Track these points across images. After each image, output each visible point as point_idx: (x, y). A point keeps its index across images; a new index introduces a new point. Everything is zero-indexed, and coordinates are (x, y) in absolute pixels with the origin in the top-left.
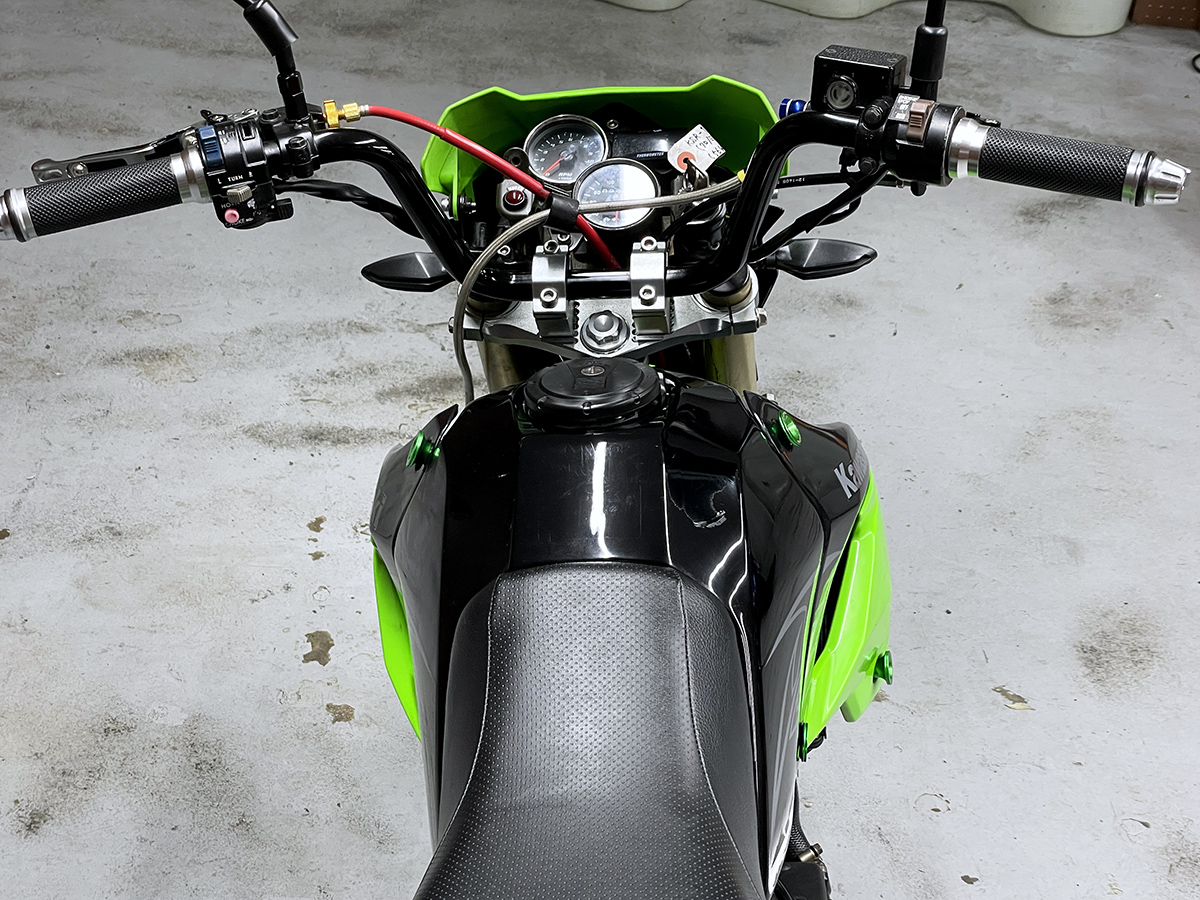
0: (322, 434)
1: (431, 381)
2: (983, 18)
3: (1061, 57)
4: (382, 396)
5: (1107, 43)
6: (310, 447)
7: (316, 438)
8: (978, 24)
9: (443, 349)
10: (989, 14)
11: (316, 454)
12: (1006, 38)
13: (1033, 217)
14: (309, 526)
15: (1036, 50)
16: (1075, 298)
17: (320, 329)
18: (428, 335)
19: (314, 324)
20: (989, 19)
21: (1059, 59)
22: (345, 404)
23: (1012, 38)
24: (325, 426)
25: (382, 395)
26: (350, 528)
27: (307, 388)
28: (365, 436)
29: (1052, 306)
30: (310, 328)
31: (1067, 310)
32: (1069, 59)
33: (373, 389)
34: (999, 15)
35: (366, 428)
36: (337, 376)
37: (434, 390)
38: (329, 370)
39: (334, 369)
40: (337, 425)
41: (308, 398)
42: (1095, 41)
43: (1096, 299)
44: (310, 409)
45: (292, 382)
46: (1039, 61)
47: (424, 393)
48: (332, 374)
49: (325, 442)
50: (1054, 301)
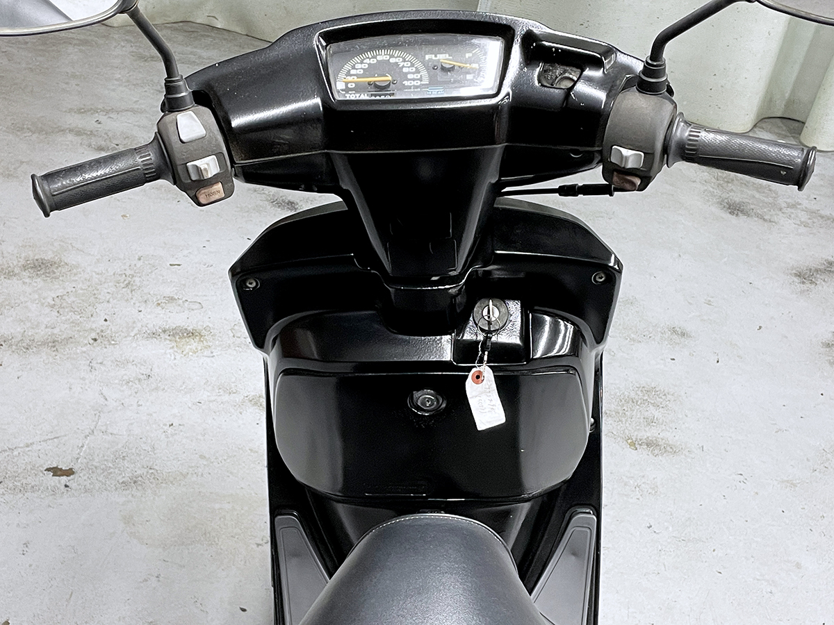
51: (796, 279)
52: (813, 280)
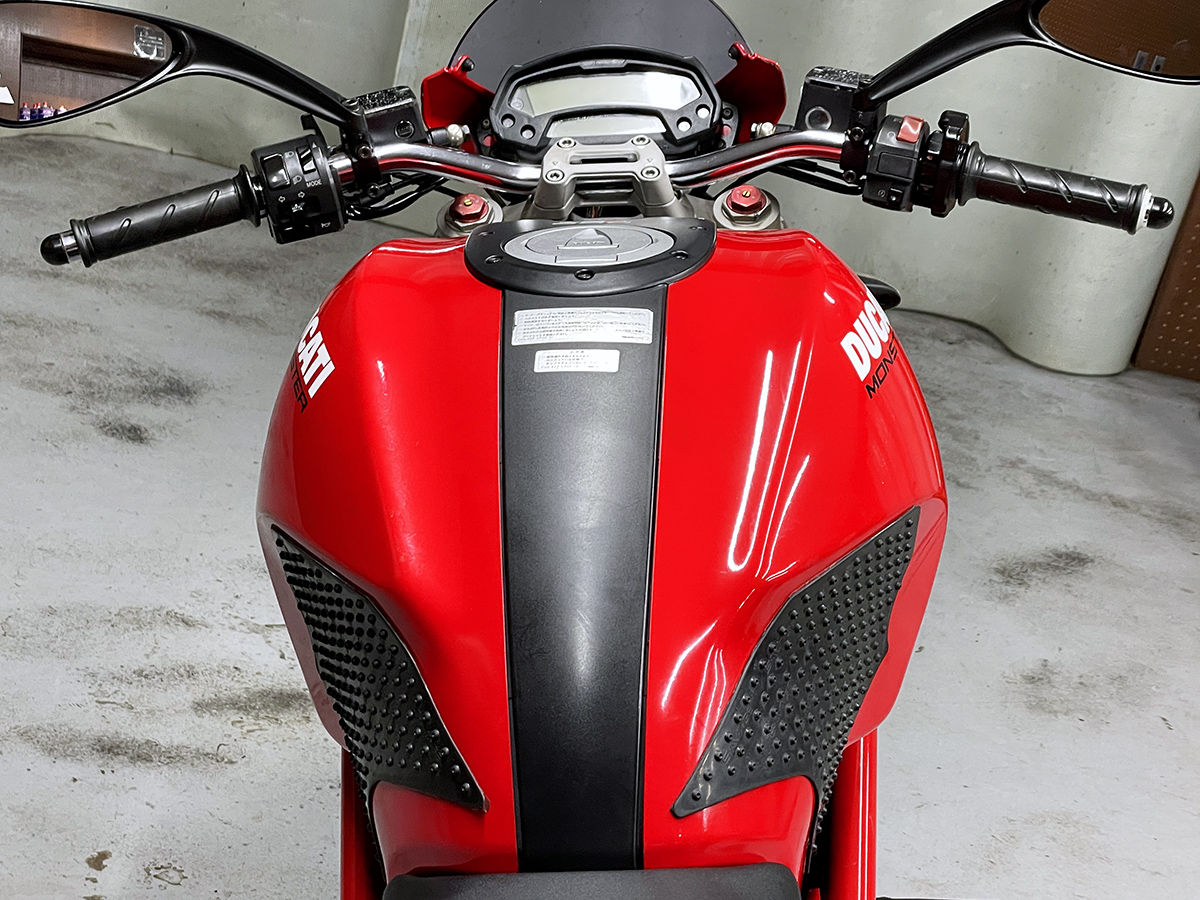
0: (118, 747)
1: (263, 694)
2: (961, 341)
3: (1050, 396)
4: (200, 707)
5: (1106, 386)
6: (101, 762)
7: (109, 750)
8: (956, 346)
9: (282, 657)
10: (969, 338)
11: (108, 771)
12: (987, 366)
13: (1011, 577)
14: (89, 861)
15: (1022, 384)
16: (1057, 679)
17: (130, 616)
18: (264, 636)
19: (124, 609)
20: (969, 342)
21: (1048, 398)
22: (151, 712)
23: (996, 368)
24: (123, 736)
25: (198, 704)
26: (141, 869)
27: (106, 687)
28: (173, 754)
29: (1030, 686)
30: (118, 614)
31: (1046, 692)
32: (1060, 399)
33: (190, 697)
34: (980, 340)
35: (175, 744)
36: (146, 677)
37: (265, 706)
38: (136, 668)
39: (142, 666)
40: (138, 737)
41: (106, 700)
42: (1090, 383)
43: (1081, 683)
44: (106, 715)
45: (89, 678)
46: (1024, 397)
47: (254, 708)
48: (140, 673)
49: (121, 757)
50: (1031, 680)
51: (996, 578)
52: (1025, 579)
